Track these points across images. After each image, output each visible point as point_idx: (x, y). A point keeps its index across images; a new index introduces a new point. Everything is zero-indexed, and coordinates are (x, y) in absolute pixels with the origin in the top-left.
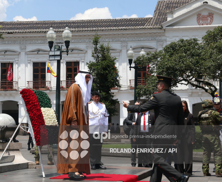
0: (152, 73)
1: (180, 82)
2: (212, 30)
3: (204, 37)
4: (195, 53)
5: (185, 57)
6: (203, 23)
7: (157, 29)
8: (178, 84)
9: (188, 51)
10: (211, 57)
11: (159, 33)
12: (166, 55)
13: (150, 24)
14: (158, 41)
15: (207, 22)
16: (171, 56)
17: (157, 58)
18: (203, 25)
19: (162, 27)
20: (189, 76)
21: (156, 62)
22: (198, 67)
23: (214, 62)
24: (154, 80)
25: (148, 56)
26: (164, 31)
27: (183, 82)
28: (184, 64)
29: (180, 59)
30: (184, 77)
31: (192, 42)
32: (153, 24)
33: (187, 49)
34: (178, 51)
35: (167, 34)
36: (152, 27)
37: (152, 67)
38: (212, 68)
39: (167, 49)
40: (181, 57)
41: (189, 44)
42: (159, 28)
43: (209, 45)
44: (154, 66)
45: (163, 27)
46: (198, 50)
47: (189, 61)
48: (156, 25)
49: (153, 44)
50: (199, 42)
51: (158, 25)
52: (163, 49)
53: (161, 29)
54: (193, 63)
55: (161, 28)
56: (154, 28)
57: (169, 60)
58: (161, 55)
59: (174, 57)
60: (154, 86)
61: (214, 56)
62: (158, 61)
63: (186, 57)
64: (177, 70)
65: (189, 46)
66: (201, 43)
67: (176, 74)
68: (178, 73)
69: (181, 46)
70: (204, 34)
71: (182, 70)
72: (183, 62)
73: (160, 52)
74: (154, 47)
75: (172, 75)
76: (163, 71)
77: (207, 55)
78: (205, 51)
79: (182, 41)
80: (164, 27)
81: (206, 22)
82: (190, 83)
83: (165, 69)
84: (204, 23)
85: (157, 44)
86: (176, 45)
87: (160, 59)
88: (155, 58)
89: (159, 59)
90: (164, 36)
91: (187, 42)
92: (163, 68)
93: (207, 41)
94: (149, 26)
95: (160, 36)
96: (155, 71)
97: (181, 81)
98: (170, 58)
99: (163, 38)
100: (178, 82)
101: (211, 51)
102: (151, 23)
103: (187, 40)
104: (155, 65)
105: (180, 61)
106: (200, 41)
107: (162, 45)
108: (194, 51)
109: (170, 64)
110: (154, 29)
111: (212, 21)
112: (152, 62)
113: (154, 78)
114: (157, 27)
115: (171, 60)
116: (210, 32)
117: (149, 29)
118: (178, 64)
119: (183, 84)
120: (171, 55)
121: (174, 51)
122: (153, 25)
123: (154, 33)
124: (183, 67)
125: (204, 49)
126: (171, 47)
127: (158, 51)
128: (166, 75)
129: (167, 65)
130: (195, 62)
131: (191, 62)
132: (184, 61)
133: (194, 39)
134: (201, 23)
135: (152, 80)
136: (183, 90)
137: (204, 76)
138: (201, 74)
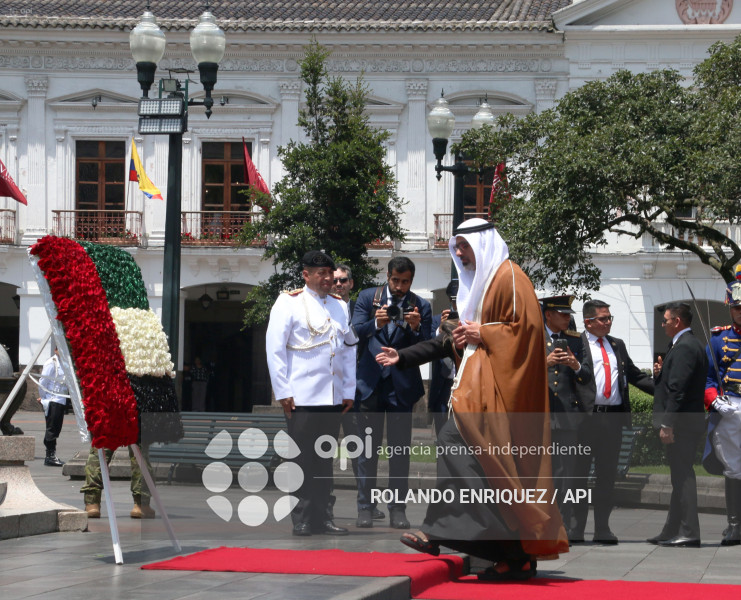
0: (517, 189)
1: (615, 227)
2: (729, 43)
3: (702, 65)
4: (668, 123)
5: (633, 137)
6: (697, 15)
7: (536, 31)
8: (606, 232)
9: (646, 113)
10: (723, 140)
11: (542, 47)
12: (566, 126)
13: (510, 13)
14: (540, 77)
15: (711, 14)
16: (585, 130)
17: (534, 139)
18: (696, 23)
19: (554, 25)
20: (645, 206)
21: (533, 151)
22: (679, 172)
23: (732, 156)
24: (524, 217)
25: (504, 129)
26: (560, 42)
27: (626, 226)
28: (629, 162)
29: (616, 144)
30: (630, 207)
31: (659, 82)
32: (524, 12)
33: (642, 108)
34: (609, 114)
35: (570, 53)
36: (517, 26)
37: (516, 169)
38: (726, 179)
39: (569, 107)
40: (619, 137)
41: (650, 88)
42: (544, 28)
43: (716, 96)
44: (523, 165)
45: (557, 26)
46: (680, 111)
47: (649, 150)
48: (531, 18)
49: (519, 86)
50: (683, 84)
51: (541, 17)
52: (557, 104)
53: (552, 31)
54: (660, 160)
55: (550, 30)
56: (524, 28)
57: (576, 145)
58: (549, 128)
59: (597, 135)
60: (523, 239)
61: (734, 135)
62: (540, 150)
63: (637, 136)
64: (604, 182)
65: (647, 95)
66: (690, 89)
67: (602, 197)
68: (608, 191)
69: (621, 97)
70: (702, 55)
71: (623, 184)
72: (626, 154)
73: (547, 115)
74: (524, 97)
75: (588, 199)
76: (556, 185)
77: (710, 132)
78: (703, 118)
79: (625, 78)
80: (562, 27)
81: (707, 15)
82: (651, 231)
83: (563, 178)
84: (700, 15)
85: (535, 85)
86: (604, 91)
87: (547, 141)
88: (528, 138)
89: (541, 142)
90: (561, 57)
91: (642, 83)
92: (558, 176)
93: (711, 82)
94: (507, 19)
95: (546, 58)
96: (529, 183)
97: (618, 222)
98: (581, 140)
99: (558, 66)
100: (608, 226)
101: (726, 118)
102: (516, 8)
103: (641, 75)
104: (527, 163)
105: (615, 152)
106: (688, 82)
107: (553, 93)
108: (665, 116)
109: (581, 161)
110: (525, 32)
111: (727, 12)
112: (517, 152)
113: (522, 210)
114: (535, 25)
115: (586, 146)
116: (723, 48)
117: (507, 32)
118: (610, 162)
119: (624, 235)
120: (585, 127)
121: (595, 115)
122: (522, 16)
123: (526, 47)
124: (625, 172)
125: (702, 111)
126: (586, 100)
127: (539, 113)
128: (566, 199)
129: (569, 162)
130: (668, 156)
131: (655, 156)
132: (632, 150)
133: (667, 74)
134: (690, 16)
135: (517, 216)
136: (624, 256)
137: (696, 205)
138: (687, 200)
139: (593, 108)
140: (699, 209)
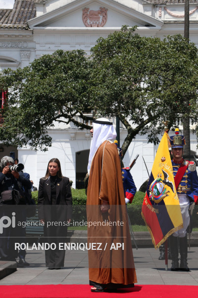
0: (13, 102)
1: (57, 119)
2: (106, 37)
3: (94, 48)
4: (80, 74)
5: (64, 80)
6: (92, 23)
7: (20, 29)
8: (54, 121)
9: (70, 69)
10: (104, 81)
11: (23, 36)
12: (35, 74)
13: (8, 20)
14: (22, 50)
15: (98, 23)
16: (45, 75)
17: (20, 80)
18: (91, 26)
19: (28, 26)
20: (70, 110)
21: (20, 85)
22: (85, 96)
23: (108, 88)
24: (16, 116)
25: (7, 75)
26: (31, 34)
27: (62, 119)
28: (63, 91)
29: (57, 83)
30: (63, 111)
31: (76, 55)
32: (14, 20)
33: (68, 67)
34: (54, 69)
35: (36, 39)
36: (11, 26)
37: (13, 93)
38: (105, 99)
39: (36, 66)
40: (58, 80)
41: (72, 58)
42: (24, 28)
43: (100, 61)
44: (16, 92)
45: (29, 27)
46: (85, 68)
47: (72, 86)
48: (17, 23)
49: (13, 54)
50: (85, 56)
51: (22, 22)
52: (31, 65)
53: (27, 29)
54: (77, 90)
55: (27, 28)
56: (15, 28)
57: (39, 83)
58: (27, 75)
59: (49, 79)
60: (16, 126)
61: (109, 79)
62: (23, 85)
63: (66, 80)
64: (52, 100)
65: (70, 61)
66: (89, 58)
67: (51, 106)
68: (54, 104)
69: (59, 61)
70: (93, 42)
71: (60, 101)
72: (61, 88)
73: (26, 69)
74: (15, 59)
75: (45, 108)
76: (30, 101)
77: (98, 78)
78: (95, 72)
79: (60, 53)
80: (32, 28)
81: (96, 23)
82: (73, 121)
83: (34, 98)
84: (93, 23)
85: (20, 54)
86: (51, 59)
87: (26, 81)
88: (18, 79)
89: (24, 81)
90: (32, 41)
91: (68, 55)
92: (31, 97)
93: (98, 55)
94: (7, 23)
95: (25, 41)
96: (19, 100)
97: (59, 117)
98: (41, 81)
99: (30, 45)
100: (55, 119)
101: (105, 72)
102: (11, 18)
103: (68, 52)
104: (18, 90)
105: (57, 87)
106: (89, 56)
107: (29, 57)
108: (78, 71)
109: (41, 91)
110: (15, 29)
111: (104, 20)
112: (13, 85)
113: (16, 112)
114: (20, 26)
115: (43, 84)
116: (103, 40)
117: (7, 29)
118: (54, 92)
119: (62, 123)
120: (43, 75)
121: (47, 70)
122: (13, 22)
123: (16, 36)
124: (61, 95)
125: (95, 68)
126: (43, 63)
127: (22, 68)
128: (35, 108)
129: (36, 91)
130: (80, 88)
131: (74, 89)
132: (64, 86)
133: (79, 51)
134: (89, 23)
135: (14, 115)
136: (62, 130)
137: (93, 109)
138: (89, 107)
139: (46, 67)
140: (94, 111)
